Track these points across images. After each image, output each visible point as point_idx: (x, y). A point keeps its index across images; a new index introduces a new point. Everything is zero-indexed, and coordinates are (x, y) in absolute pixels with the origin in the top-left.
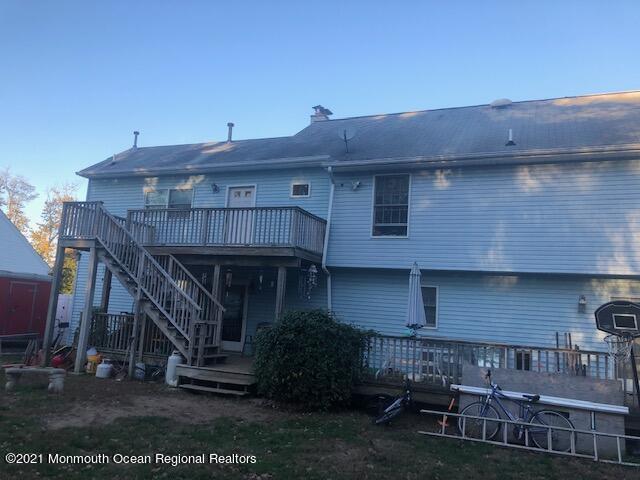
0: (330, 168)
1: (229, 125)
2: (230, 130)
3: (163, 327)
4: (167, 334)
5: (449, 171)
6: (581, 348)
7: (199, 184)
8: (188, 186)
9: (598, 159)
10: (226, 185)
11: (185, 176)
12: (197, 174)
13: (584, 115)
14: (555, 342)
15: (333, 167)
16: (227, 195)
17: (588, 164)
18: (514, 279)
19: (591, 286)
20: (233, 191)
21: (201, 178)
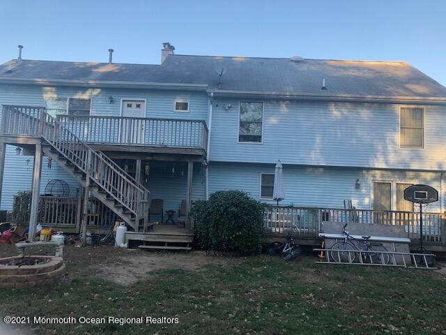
0: (212, 94)
1: (109, 50)
2: (111, 55)
3: (111, 205)
4: (115, 211)
5: (288, 102)
6: (356, 208)
7: (96, 96)
8: (86, 96)
9: (371, 102)
10: (121, 99)
11: (84, 89)
12: (94, 88)
13: (350, 73)
14: (343, 205)
15: (214, 93)
16: (121, 105)
17: (366, 105)
18: (321, 170)
19: (363, 174)
20: (126, 104)
21: (99, 91)
